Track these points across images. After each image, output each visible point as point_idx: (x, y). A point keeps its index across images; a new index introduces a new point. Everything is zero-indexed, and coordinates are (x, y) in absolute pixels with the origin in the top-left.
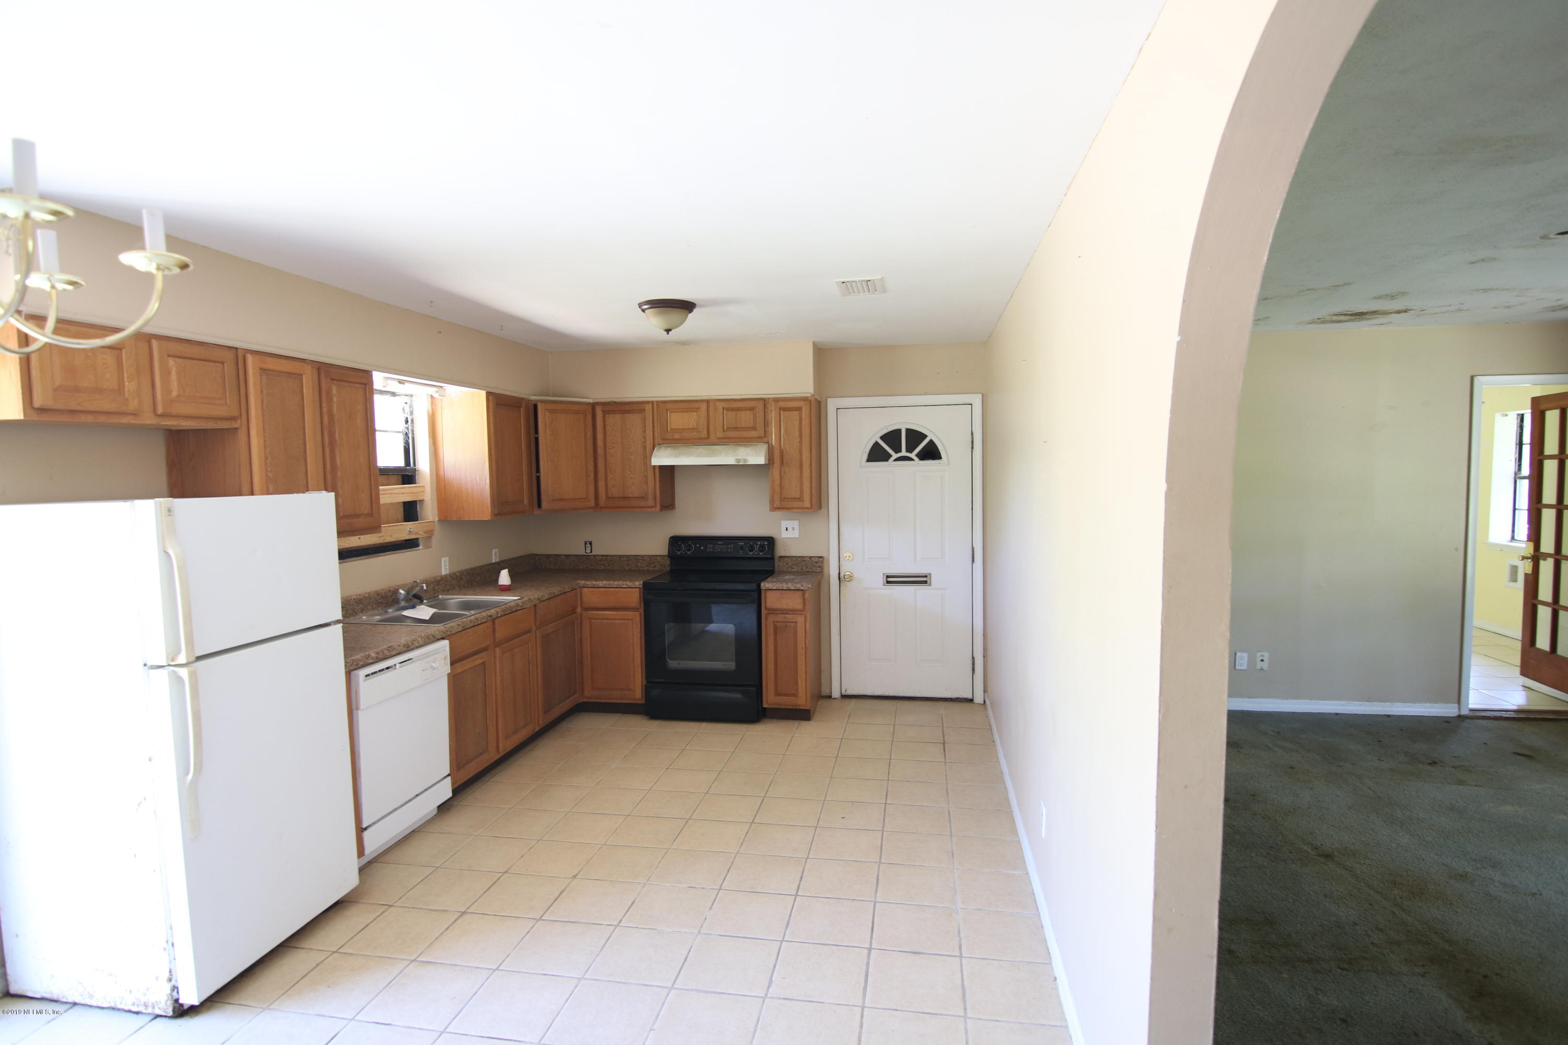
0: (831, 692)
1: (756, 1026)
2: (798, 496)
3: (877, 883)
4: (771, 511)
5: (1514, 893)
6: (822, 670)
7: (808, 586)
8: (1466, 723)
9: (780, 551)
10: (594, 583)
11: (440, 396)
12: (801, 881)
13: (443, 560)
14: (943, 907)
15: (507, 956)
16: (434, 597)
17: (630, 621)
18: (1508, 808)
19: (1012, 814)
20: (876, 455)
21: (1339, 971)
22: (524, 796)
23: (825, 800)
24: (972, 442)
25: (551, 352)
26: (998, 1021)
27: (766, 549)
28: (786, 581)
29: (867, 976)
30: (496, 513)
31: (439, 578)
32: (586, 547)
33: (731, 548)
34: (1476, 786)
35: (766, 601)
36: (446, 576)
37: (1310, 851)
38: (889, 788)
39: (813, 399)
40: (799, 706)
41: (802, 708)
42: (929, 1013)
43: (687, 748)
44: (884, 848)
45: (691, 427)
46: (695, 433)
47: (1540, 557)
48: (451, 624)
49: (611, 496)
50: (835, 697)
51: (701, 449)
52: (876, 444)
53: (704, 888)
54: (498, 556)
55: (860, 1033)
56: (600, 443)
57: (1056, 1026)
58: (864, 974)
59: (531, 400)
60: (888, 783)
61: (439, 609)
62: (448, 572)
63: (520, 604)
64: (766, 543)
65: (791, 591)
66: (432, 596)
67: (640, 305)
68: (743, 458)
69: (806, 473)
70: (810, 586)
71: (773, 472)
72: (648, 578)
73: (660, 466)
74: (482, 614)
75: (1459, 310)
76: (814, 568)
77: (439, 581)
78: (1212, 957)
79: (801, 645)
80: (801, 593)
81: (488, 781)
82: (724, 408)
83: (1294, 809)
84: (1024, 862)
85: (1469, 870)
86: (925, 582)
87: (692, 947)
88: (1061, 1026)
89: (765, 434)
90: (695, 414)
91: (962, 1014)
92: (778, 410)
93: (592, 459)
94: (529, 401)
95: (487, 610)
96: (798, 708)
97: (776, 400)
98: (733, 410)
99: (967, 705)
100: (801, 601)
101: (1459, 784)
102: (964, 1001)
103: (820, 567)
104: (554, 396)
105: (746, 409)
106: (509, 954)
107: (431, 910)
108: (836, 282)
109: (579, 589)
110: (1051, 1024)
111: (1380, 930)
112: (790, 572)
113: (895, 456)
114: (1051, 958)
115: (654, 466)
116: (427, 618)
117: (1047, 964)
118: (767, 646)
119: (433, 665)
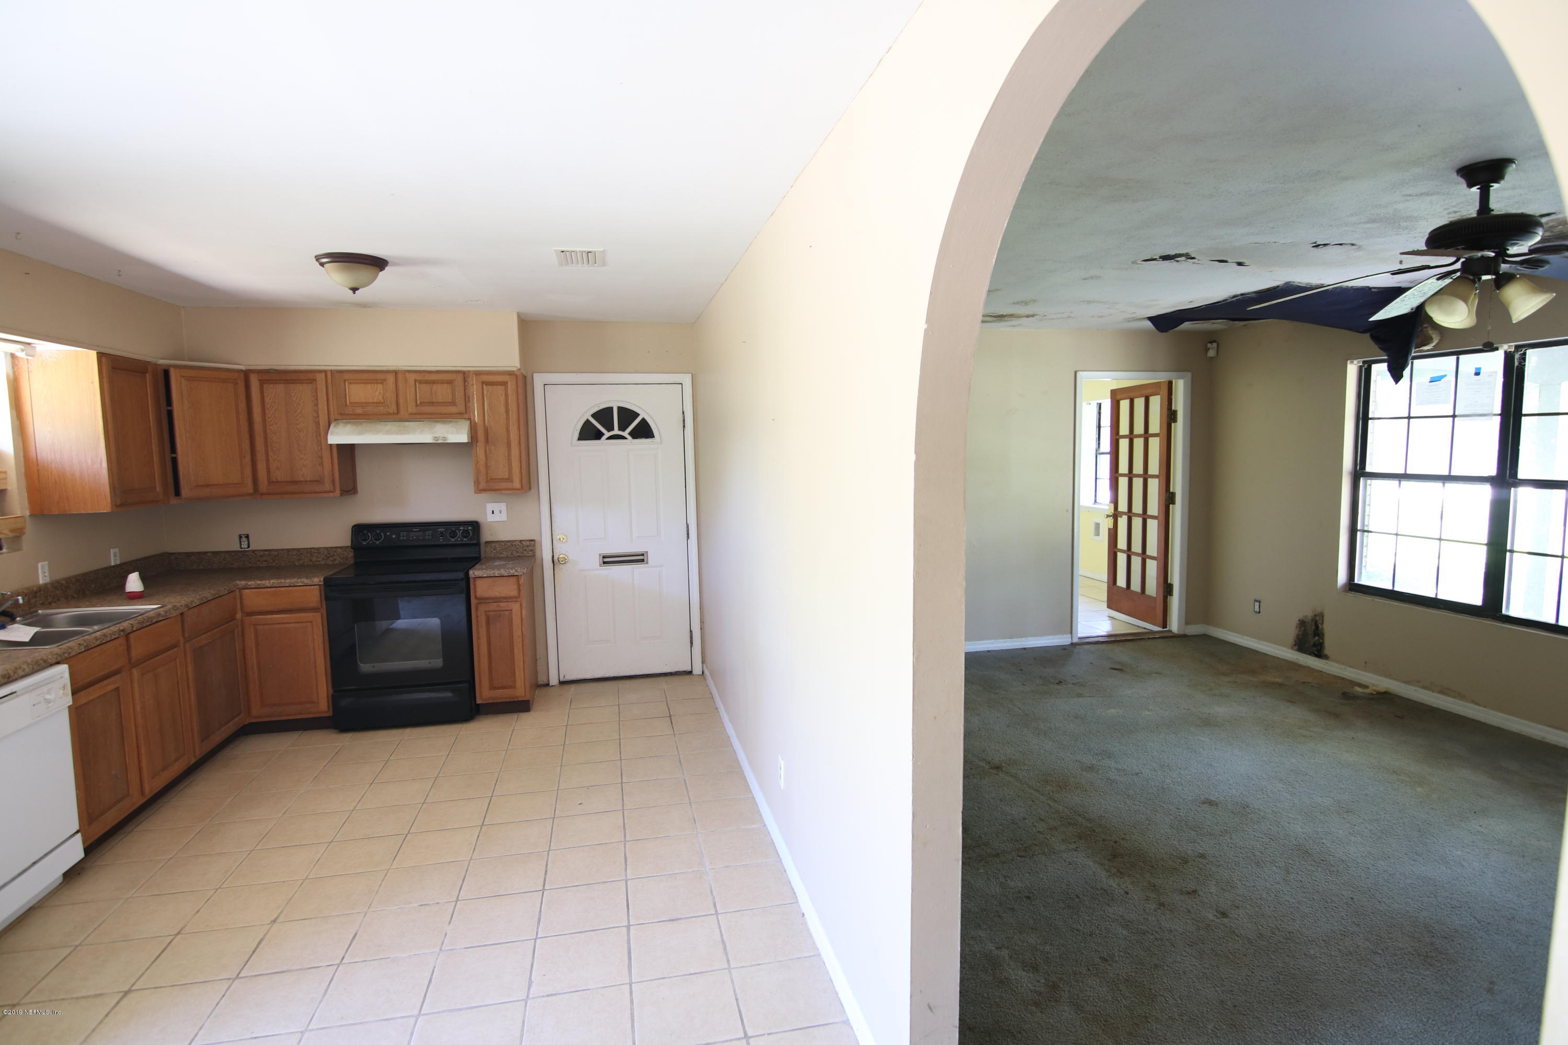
0: (549, 680)
1: (522, 1030)
2: (507, 477)
3: (626, 861)
4: (475, 493)
5: (1125, 775)
6: (538, 657)
7: (523, 571)
8: (1078, 649)
9: (487, 535)
10: (259, 582)
11: (27, 355)
12: (546, 874)
13: (40, 565)
14: (693, 871)
15: (201, 1029)
16: (32, 613)
17: (309, 624)
18: (1113, 711)
19: (743, 774)
20: (588, 433)
21: (1019, 858)
22: (187, 842)
23: (558, 790)
24: (684, 421)
25: (184, 307)
26: (759, 965)
27: (471, 535)
28: (499, 567)
29: (629, 952)
30: (119, 503)
31: (35, 589)
32: (240, 542)
33: (429, 535)
34: (1090, 697)
35: (475, 591)
36: (46, 585)
37: (984, 765)
38: (622, 767)
39: (520, 373)
40: (517, 698)
41: (520, 699)
42: (695, 974)
43: (391, 758)
44: (627, 827)
45: (375, 401)
46: (381, 408)
47: (1118, 515)
48: (68, 644)
49: (275, 480)
50: (553, 684)
51: (390, 426)
52: (588, 422)
53: (438, 903)
54: (118, 558)
55: (632, 1009)
56: (257, 417)
57: (810, 956)
58: (626, 952)
59: (159, 365)
60: (621, 762)
61: (43, 627)
62: (48, 580)
63: (162, 613)
64: (470, 528)
65: (505, 578)
66: (28, 612)
67: (318, 258)
68: (441, 435)
69: (515, 452)
70: (525, 571)
71: (476, 450)
72: (329, 573)
73: (338, 445)
74: (111, 628)
75: (1069, 317)
76: (525, 552)
77: (36, 593)
78: (958, 860)
79: (517, 633)
80: (515, 578)
81: (132, 831)
82: (415, 381)
83: (969, 733)
84: (761, 815)
85: (1094, 762)
86: (643, 560)
87: (435, 967)
88: (814, 956)
89: (466, 410)
90: (380, 386)
91: (726, 966)
92: (480, 385)
93: (248, 437)
94: (156, 365)
95: (118, 624)
96: (516, 700)
97: (478, 373)
98: (427, 382)
99: (687, 677)
100: (516, 587)
101: (1079, 697)
102: (726, 954)
103: (531, 550)
104: (191, 360)
105: (443, 382)
106: (203, 1026)
107: (78, 998)
108: (555, 250)
109: (237, 590)
110: (806, 956)
111: (1042, 820)
112: (499, 558)
113: (607, 434)
114: (796, 897)
115: (331, 445)
116: (27, 639)
117: (794, 903)
118: (478, 638)
119: (48, 697)
